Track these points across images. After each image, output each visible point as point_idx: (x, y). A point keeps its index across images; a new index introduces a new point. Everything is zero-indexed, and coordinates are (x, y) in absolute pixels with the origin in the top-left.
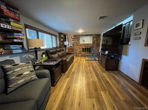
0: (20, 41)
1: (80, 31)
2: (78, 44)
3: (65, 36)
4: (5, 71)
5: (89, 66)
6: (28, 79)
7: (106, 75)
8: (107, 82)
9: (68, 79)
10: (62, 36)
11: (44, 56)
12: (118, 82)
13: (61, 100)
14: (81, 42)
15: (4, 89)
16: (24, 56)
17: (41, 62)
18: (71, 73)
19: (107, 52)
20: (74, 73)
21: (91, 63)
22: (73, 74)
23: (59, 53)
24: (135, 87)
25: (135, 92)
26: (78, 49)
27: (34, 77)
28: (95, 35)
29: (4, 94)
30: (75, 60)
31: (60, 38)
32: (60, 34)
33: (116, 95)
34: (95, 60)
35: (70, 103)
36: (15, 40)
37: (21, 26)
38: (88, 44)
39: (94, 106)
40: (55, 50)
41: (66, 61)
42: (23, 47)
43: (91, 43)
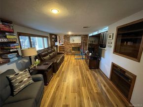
0: (15, 50)
1: (70, 33)
2: (68, 43)
3: (56, 36)
4: (10, 80)
5: (77, 65)
6: (27, 84)
7: (88, 73)
8: (89, 79)
9: (58, 78)
10: (53, 37)
11: (37, 60)
12: (96, 79)
13: (53, 96)
14: (71, 42)
15: (10, 93)
16: (19, 62)
17: (35, 67)
18: (61, 72)
19: (90, 54)
20: (63, 72)
21: (79, 62)
22: (62, 74)
23: (51, 54)
24: (106, 82)
25: (105, 86)
26: (68, 48)
27: (31, 81)
28: (83, 35)
29: (11, 96)
30: (66, 59)
31: (51, 38)
32: (51, 35)
33: (92, 89)
34: (83, 59)
35: (59, 97)
36: (11, 50)
37: (16, 37)
38: (77, 44)
39: (75, 98)
40: (47, 52)
41: (56, 62)
42: (18, 54)
43: (80, 42)
